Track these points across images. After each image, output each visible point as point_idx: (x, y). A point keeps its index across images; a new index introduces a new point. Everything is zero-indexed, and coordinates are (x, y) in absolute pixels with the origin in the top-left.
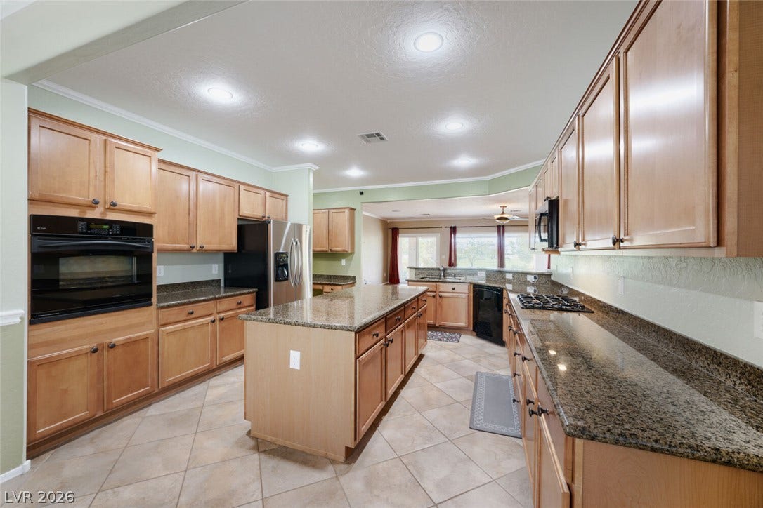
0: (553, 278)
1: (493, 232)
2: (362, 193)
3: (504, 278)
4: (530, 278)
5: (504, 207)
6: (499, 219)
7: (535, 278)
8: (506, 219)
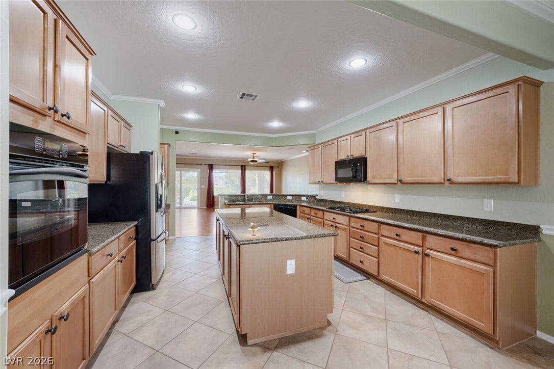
0: (317, 198)
1: (239, 169)
2: (177, 133)
3: (286, 199)
4: (304, 198)
5: (254, 154)
6: (252, 161)
7: (307, 198)
8: (256, 161)
